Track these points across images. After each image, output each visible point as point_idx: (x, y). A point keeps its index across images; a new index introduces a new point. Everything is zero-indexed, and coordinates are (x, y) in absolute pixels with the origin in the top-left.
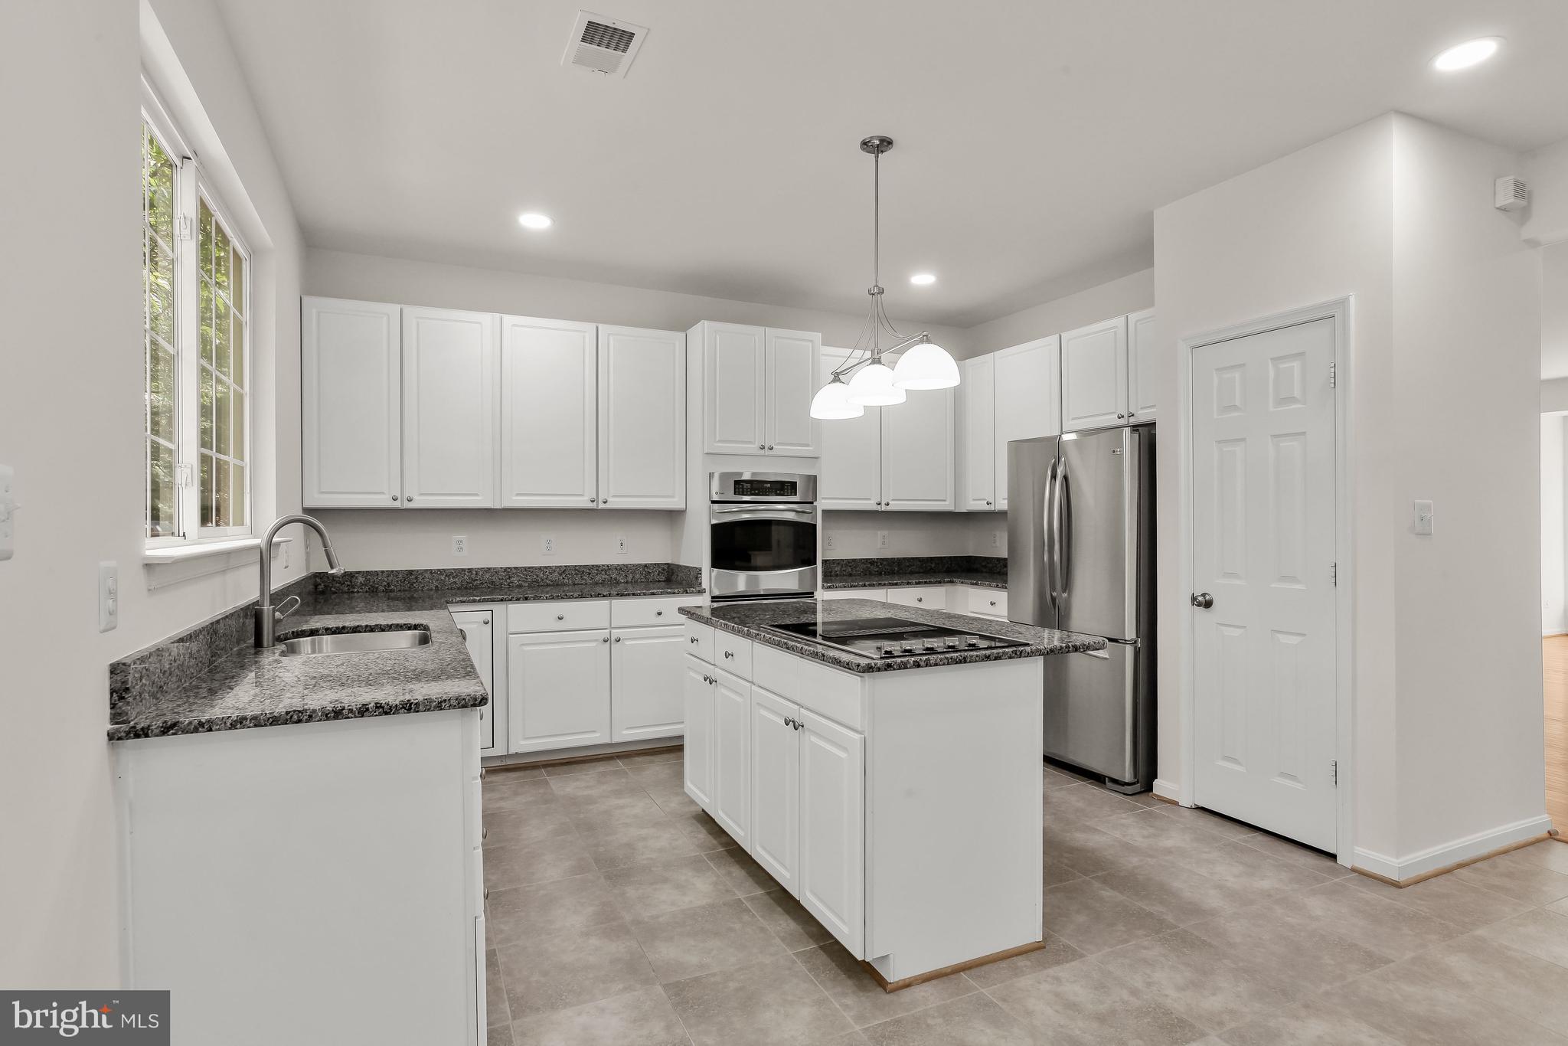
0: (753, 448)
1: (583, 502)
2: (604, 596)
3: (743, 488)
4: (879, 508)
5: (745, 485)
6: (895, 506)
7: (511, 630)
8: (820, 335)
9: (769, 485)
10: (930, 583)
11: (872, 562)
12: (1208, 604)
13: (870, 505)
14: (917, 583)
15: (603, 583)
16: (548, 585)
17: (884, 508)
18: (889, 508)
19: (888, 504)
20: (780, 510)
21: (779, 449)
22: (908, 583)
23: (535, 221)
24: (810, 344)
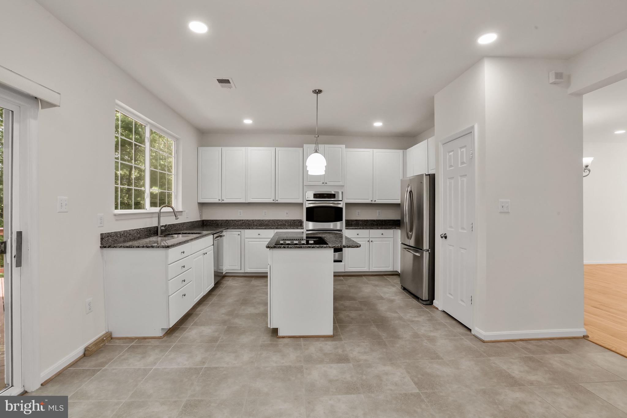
0: (320, 183)
1: (271, 201)
2: (272, 229)
3: (317, 196)
4: (372, 202)
5: (318, 195)
6: (378, 201)
7: (246, 237)
8: (344, 145)
9: (326, 195)
10: (386, 228)
11: (374, 221)
12: (446, 237)
13: (369, 201)
14: (381, 228)
15: (281, 225)
16: (264, 225)
17: (374, 202)
18: (376, 202)
19: (375, 201)
20: (330, 203)
21: (329, 184)
22: (377, 228)
23: (248, 122)
24: (341, 149)
